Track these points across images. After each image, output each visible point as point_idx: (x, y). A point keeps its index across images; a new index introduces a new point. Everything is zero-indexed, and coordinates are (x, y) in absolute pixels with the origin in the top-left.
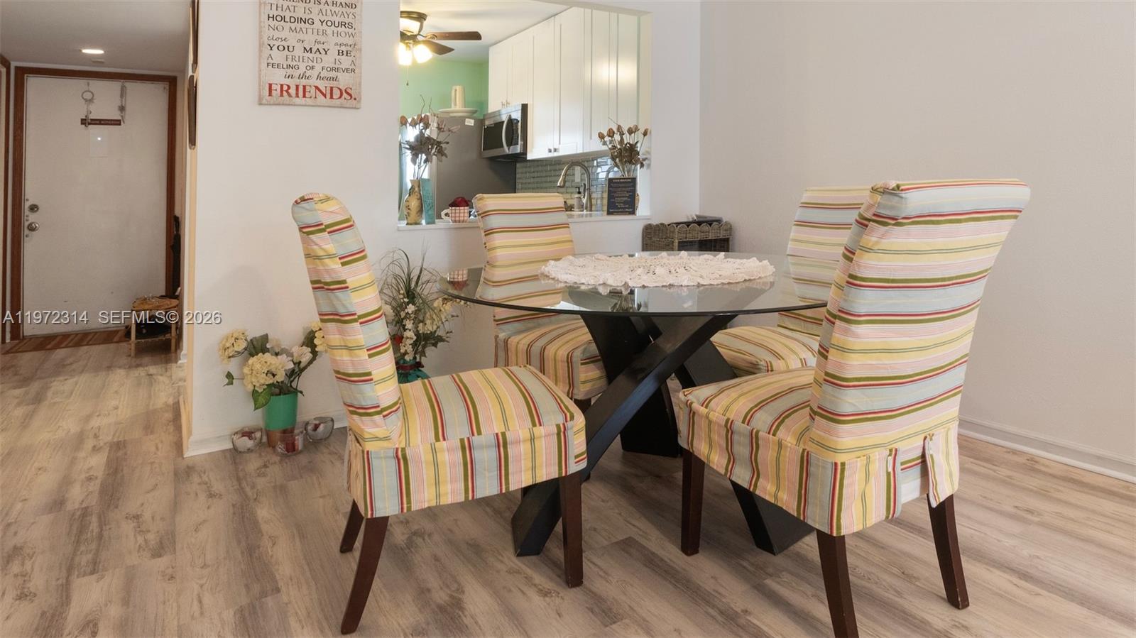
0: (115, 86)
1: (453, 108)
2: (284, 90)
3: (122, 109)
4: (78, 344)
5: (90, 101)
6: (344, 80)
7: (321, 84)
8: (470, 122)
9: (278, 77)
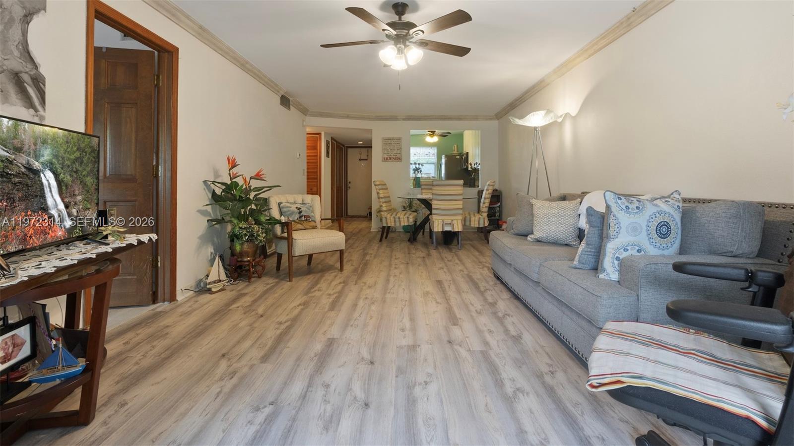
0: (366, 149)
1: (454, 152)
2: (387, 159)
3: (368, 156)
4: (358, 218)
5: (361, 154)
6: (398, 156)
7: (394, 157)
8: (458, 157)
9: (386, 156)
